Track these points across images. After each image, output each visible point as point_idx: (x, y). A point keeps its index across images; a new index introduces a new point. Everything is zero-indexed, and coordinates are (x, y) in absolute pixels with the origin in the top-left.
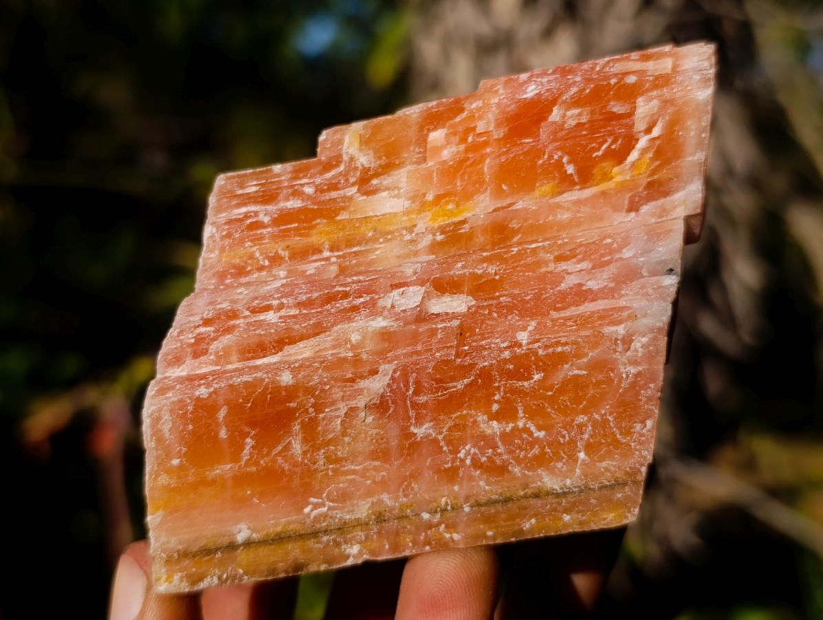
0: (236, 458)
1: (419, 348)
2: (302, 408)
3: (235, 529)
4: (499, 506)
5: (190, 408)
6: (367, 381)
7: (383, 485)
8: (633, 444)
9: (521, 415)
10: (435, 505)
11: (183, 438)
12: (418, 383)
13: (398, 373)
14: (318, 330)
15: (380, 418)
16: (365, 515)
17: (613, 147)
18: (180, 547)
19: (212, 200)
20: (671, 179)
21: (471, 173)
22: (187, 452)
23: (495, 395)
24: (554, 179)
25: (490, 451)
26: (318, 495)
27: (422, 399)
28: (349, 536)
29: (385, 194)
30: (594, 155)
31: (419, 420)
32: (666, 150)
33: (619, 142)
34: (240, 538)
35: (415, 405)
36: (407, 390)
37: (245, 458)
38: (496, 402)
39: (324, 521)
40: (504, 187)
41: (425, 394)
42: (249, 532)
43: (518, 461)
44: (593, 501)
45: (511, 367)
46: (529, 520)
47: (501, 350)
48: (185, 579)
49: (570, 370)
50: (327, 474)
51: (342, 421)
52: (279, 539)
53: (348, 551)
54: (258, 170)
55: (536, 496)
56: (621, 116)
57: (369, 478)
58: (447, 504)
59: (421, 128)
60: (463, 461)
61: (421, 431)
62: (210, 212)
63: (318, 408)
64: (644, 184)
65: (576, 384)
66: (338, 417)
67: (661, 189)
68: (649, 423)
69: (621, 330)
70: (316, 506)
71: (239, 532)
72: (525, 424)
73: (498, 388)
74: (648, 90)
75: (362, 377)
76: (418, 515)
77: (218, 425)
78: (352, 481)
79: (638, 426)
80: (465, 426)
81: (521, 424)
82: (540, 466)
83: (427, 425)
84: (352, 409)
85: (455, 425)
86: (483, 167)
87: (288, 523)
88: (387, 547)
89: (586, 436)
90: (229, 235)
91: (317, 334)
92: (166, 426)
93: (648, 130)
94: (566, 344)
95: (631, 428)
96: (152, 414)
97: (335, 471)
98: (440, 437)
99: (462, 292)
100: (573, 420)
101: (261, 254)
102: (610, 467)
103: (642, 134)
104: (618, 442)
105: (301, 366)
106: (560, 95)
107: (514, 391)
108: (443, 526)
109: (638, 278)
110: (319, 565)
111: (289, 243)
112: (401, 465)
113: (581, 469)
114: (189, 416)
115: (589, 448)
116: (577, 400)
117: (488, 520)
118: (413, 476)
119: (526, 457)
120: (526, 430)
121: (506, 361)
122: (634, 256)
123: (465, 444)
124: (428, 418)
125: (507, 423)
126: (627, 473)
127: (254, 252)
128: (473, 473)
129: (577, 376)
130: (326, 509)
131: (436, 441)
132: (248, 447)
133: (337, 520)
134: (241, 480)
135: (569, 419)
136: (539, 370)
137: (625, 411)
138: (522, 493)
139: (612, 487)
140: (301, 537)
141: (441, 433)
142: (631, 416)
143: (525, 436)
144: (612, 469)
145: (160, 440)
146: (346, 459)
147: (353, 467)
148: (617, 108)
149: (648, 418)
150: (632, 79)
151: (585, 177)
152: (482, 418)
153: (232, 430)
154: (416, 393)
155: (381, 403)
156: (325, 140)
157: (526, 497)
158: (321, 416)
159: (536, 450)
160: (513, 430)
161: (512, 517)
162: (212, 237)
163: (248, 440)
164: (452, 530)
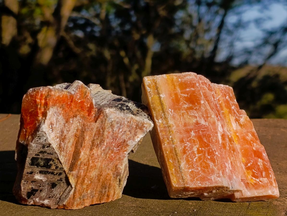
0: (181, 93)
1: (212, 130)
2: (196, 106)
3: (163, 94)
4: (175, 153)
5: (193, 82)
6: (203, 120)
7: (178, 126)
8: (194, 182)
9: (199, 155)
10: (174, 139)
11: (186, 81)
12: (204, 131)
13: (206, 126)
14: (212, 109)
15: (195, 124)
16: (170, 123)
17: (256, 174)
18: (157, 82)
19: (227, 86)
20: (250, 188)
21: (245, 143)
22: (182, 82)
23: (203, 148)
24: (246, 161)
25: (189, 149)
26: (174, 112)
27: (201, 132)
28: (164, 120)
29: (236, 125)
30: (253, 170)
31: (195, 132)
32: (256, 186)
33: (257, 175)
34: (161, 95)
35: (199, 131)
36: (202, 129)
37: (182, 95)
38: (202, 149)
39: (167, 114)
40: (243, 150)
41: (202, 133)
42: (163, 97)
43: (187, 156)
44: (178, 175)
45: (211, 151)
46: (172, 161)
47: (214, 149)
48: (149, 84)
49: (211, 164)
50: (179, 113)
51: (193, 115)
52: (162, 104)
53: (160, 120)
54: (234, 96)
55: (178, 162)
56: (262, 175)
57: (179, 123)
58: (174, 141)
59: (251, 132)
60: (186, 143)
61: (193, 133)
62: (225, 86)
63: (196, 110)
64: (248, 182)
65: (207, 166)
66: (194, 114)
67: (247, 186)
68: (200, 185)
69: (221, 175)
70: (171, 112)
71: (163, 95)
72: (197, 156)
73: (205, 149)
74: (269, 180)
75: (204, 119)
76: (171, 135)
77: (190, 88)
78: (178, 119)
79: (199, 182)
80: (195, 143)
81: (197, 155)
82: (187, 161)
83: (194, 134)
84: (196, 117)
85: (195, 140)
86: (247, 145)
87: (166, 106)
88: (161, 129)
89: (195, 171)
90: (222, 90)
91: (211, 109)
92: (188, 77)
93: (260, 181)
94: (218, 162)
95: (198, 181)
96: (191, 74)
97: (180, 115)
98: (191, 138)
99: (222, 141)
100: (199, 167)
101: (220, 97)
102: (188, 178)
103: (259, 180)
104: (195, 178)
105: (205, 105)
106: (264, 161)
107: (205, 152)
108: (168, 141)
109: (230, 180)
110: (155, 114)
111: (223, 103)
112: (183, 130)
113: (187, 171)
114: (192, 82)
115: (192, 172)
116: (204, 167)
117: (171, 152)
118: (180, 133)
119: (189, 157)
120: (195, 157)
121: (212, 150)
122: (235, 179)
123: (190, 143)
124: (196, 134)
125: (197, 152)
126: (187, 182)
127: (220, 95)
128: (183, 146)
129: (210, 166)
130: (171, 114)
131: (190, 137)
132: (185, 95)
133: (168, 117)
134: (176, 95)
135: (199, 166)
136: (211, 157)
137: (202, 179)
138: (179, 158)
139: (183, 179)
140: (163, 109)
141: (192, 137)
142: (201, 180)
143: (194, 156)
144: (187, 178)
145: (185, 76)
146: (184, 117)
147: (182, 119)
148: (264, 174)
149: (201, 184)
150: (270, 176)
151: (248, 168)
152: (197, 146)
153: (189, 91)
154: (202, 131)
155: (198, 123)
156: (243, 111)
157: (178, 159)
158: (194, 110)
159: (190, 160)
160: (195, 153)
161: (172, 157)
162: (221, 86)
163: (187, 95)
164: (167, 143)
